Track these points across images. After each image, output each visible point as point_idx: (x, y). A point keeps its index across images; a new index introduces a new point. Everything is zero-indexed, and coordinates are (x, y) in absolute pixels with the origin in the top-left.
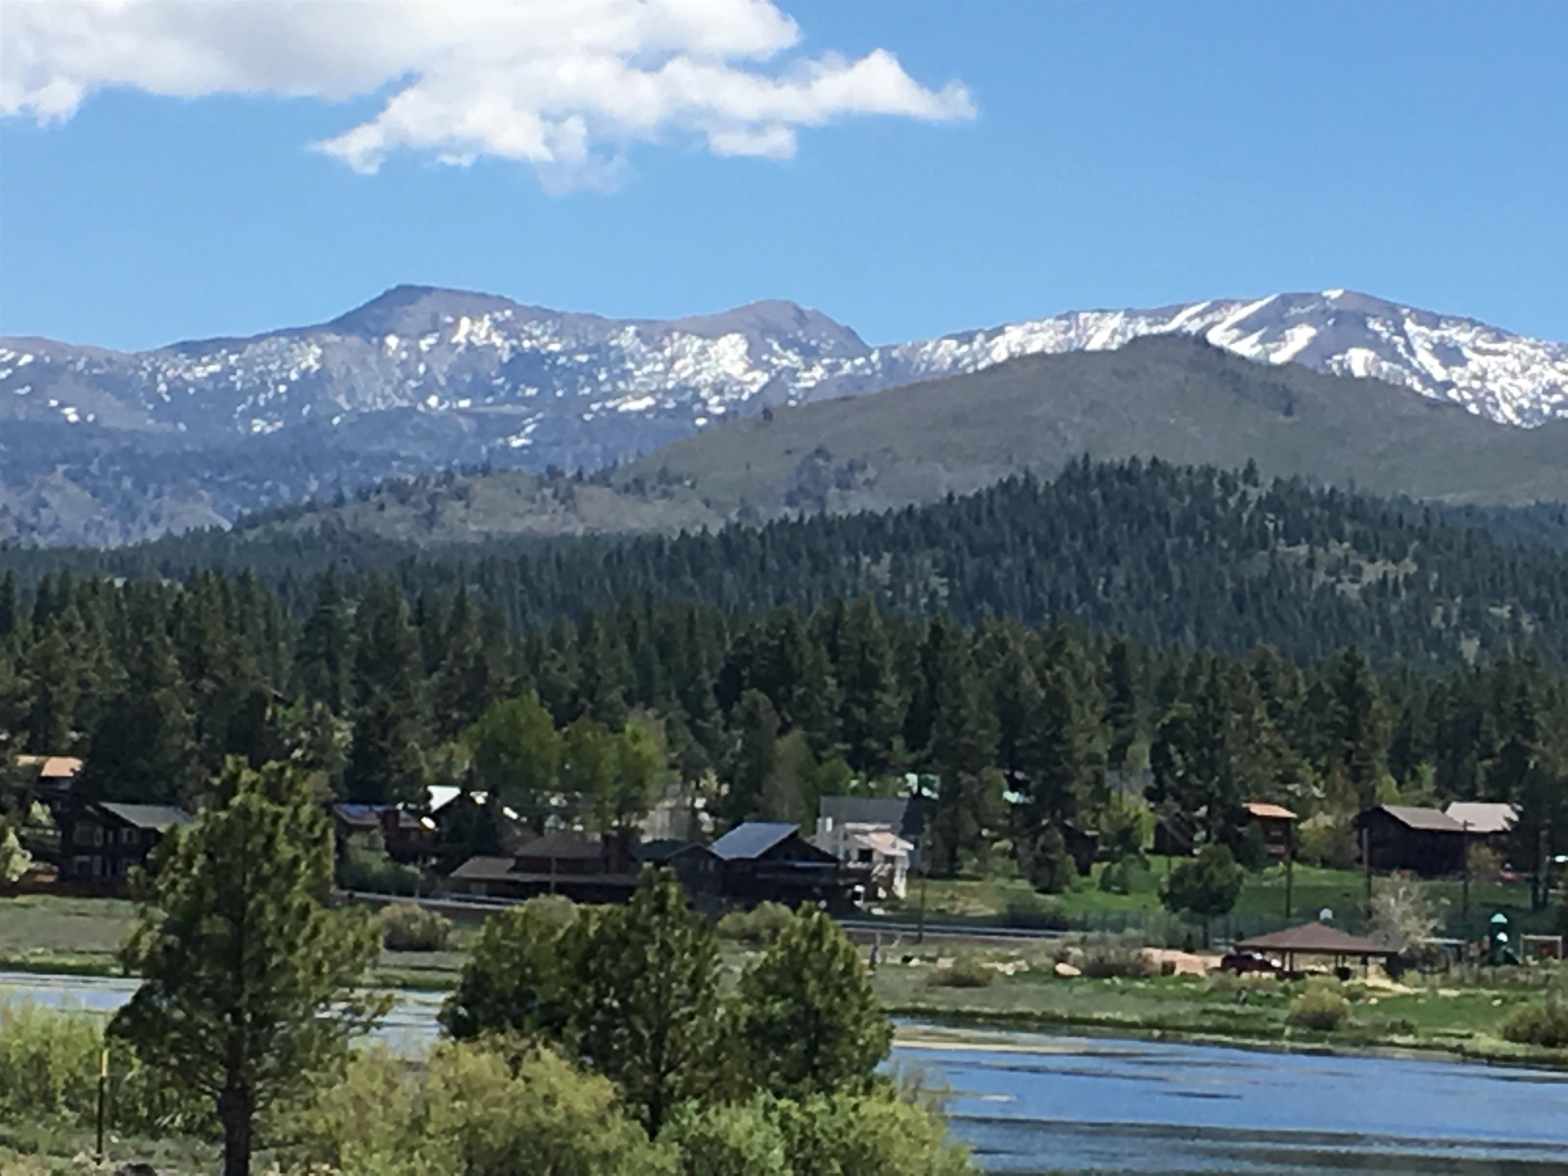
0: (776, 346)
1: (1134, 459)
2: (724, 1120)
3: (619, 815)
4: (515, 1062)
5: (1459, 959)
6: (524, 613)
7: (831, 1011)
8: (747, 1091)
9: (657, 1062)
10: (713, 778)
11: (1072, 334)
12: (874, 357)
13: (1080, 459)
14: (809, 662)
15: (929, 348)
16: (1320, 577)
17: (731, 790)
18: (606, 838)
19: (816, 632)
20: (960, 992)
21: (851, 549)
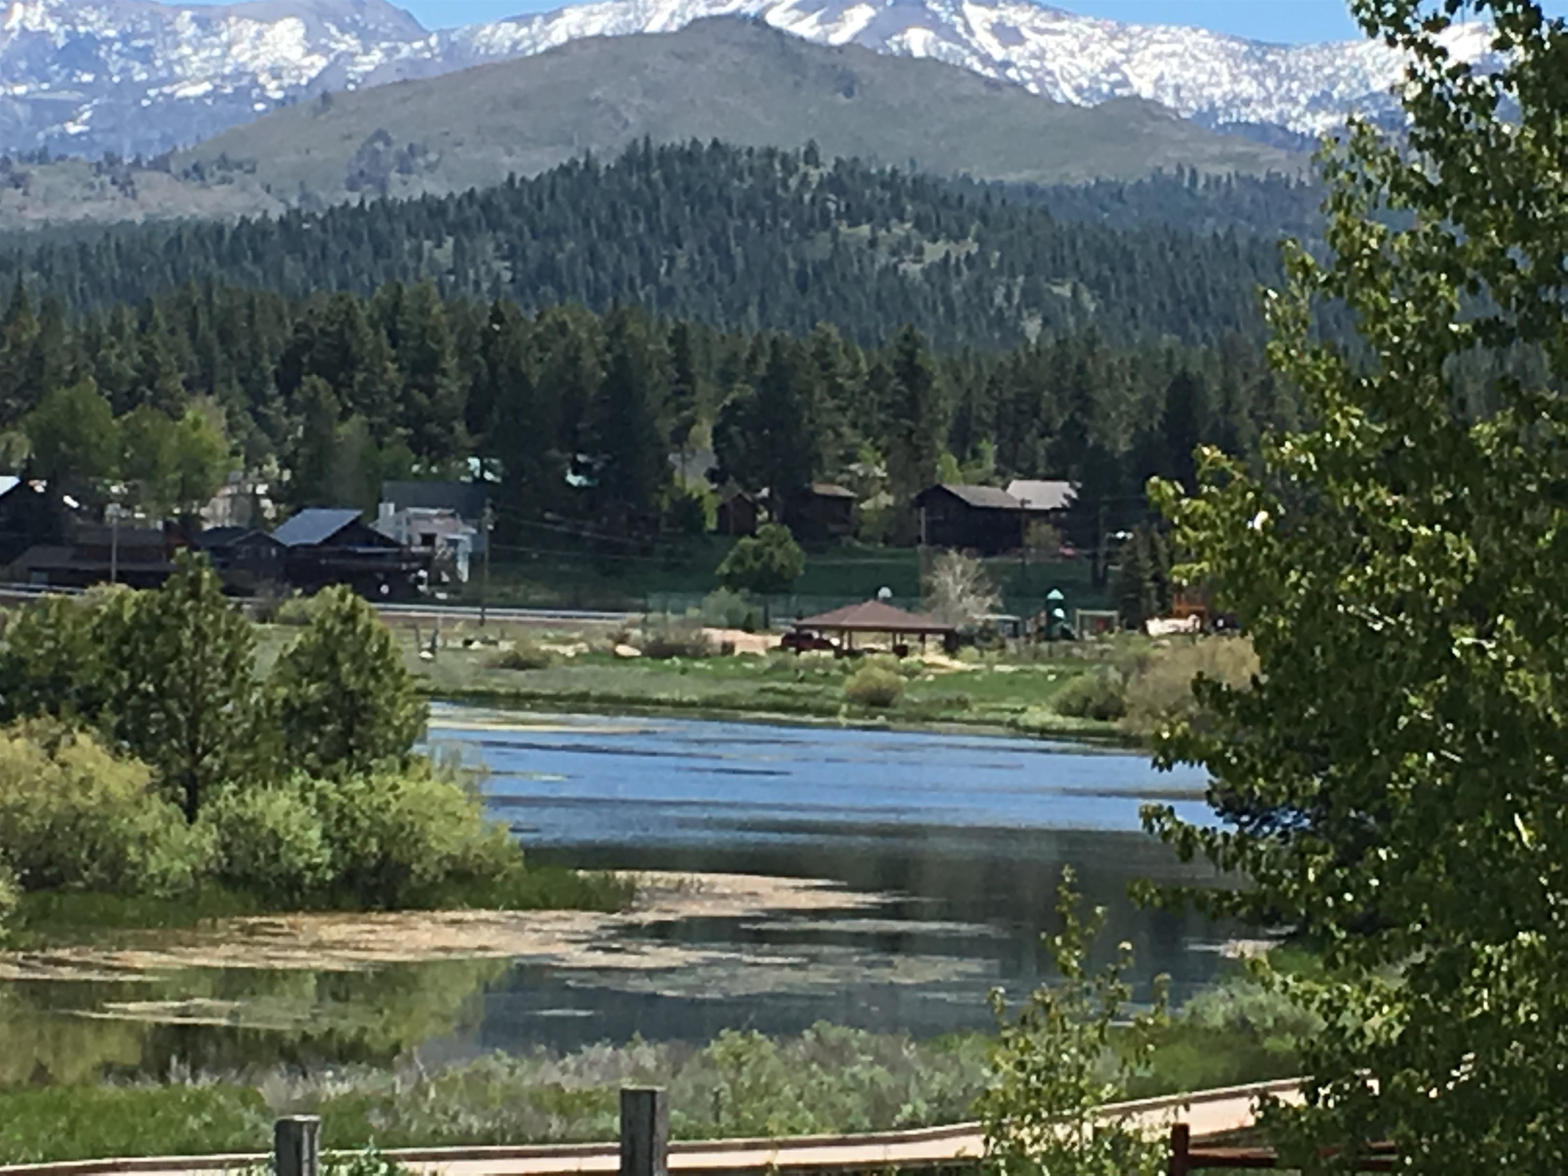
0: (333, 30)
1: (695, 142)
2: (261, 801)
3: (180, 501)
4: (51, 747)
5: (1015, 635)
6: (85, 300)
7: (366, 693)
8: (283, 773)
9: (193, 745)
10: (275, 464)
11: (631, 17)
12: (433, 41)
13: (641, 143)
14: (369, 347)
15: (488, 30)
16: (883, 258)
17: (293, 475)
18: (167, 524)
19: (376, 316)
20: (522, 674)
21: (411, 233)
